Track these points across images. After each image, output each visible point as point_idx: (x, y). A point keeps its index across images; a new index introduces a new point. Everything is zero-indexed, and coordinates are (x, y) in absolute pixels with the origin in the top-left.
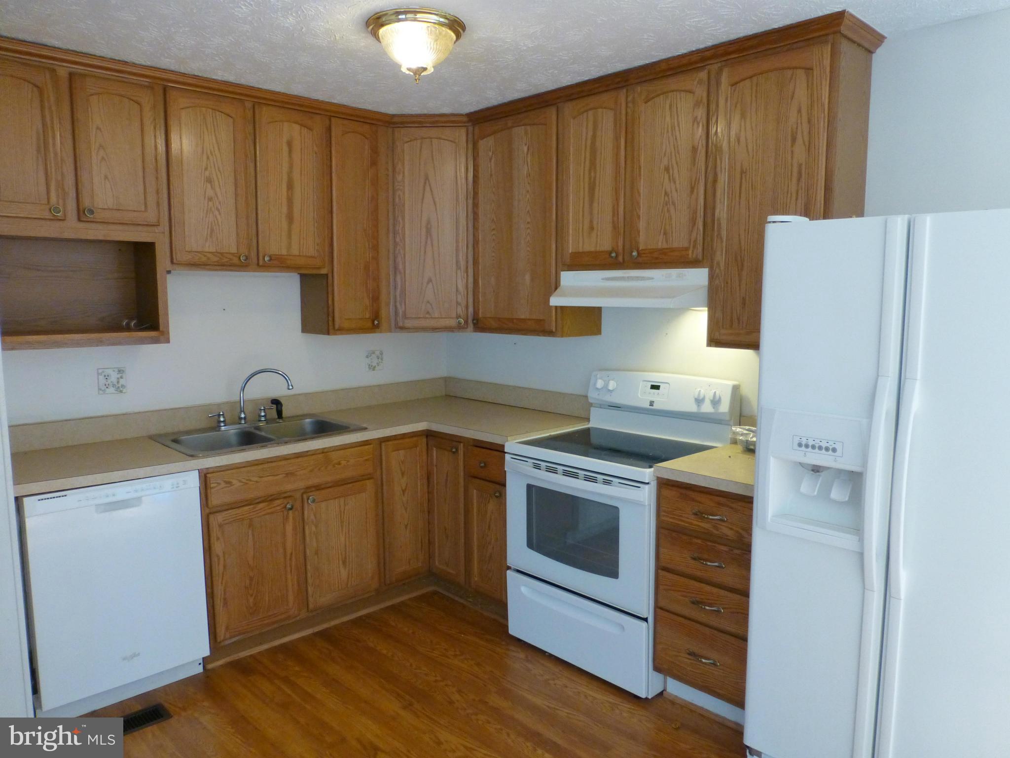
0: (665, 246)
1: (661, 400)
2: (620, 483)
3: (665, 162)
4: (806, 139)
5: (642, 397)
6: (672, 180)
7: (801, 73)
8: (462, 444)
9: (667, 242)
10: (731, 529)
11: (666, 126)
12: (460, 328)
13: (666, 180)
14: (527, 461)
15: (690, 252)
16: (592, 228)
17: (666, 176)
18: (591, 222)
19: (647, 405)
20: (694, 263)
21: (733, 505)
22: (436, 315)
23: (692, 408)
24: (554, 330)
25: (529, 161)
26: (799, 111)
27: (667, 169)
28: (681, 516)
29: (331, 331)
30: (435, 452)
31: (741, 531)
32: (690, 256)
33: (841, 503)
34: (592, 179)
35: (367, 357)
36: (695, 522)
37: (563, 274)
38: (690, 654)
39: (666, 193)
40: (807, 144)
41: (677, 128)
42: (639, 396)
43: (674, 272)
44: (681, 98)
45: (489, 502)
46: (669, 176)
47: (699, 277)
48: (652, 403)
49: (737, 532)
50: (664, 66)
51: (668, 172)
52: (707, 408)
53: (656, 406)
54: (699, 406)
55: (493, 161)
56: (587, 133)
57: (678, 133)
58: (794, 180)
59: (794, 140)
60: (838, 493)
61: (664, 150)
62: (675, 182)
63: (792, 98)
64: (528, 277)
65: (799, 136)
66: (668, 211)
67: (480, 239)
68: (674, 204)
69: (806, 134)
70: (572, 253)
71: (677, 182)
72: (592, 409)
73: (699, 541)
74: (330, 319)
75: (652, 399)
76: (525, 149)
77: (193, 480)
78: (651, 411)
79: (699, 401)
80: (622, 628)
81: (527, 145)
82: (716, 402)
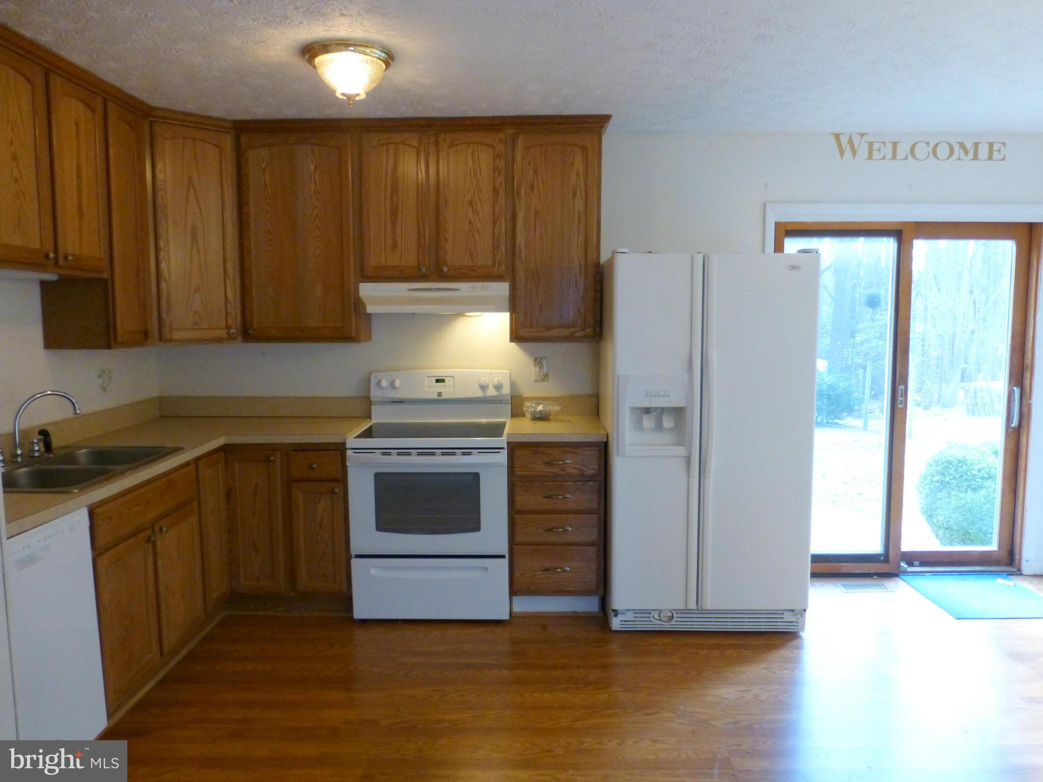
0: (470, 263)
1: (448, 391)
2: (479, 452)
3: (469, 197)
4: (584, 194)
5: (430, 391)
6: (475, 211)
7: (578, 151)
8: (278, 452)
9: (472, 260)
10: (575, 468)
11: (469, 169)
12: (231, 338)
13: (470, 213)
14: (374, 453)
15: (495, 270)
16: (395, 246)
17: (471, 209)
18: (394, 240)
19: (435, 397)
20: (499, 278)
21: (575, 451)
22: (205, 326)
23: (479, 394)
24: (353, 335)
25: (317, 178)
26: (578, 175)
27: (471, 203)
28: (533, 468)
29: (113, 344)
30: (237, 466)
31: (583, 468)
32: (496, 273)
33: (670, 429)
34: (394, 203)
35: (99, 377)
36: (546, 470)
37: (361, 285)
38: (544, 571)
39: (470, 222)
40: (584, 198)
41: (479, 173)
42: (426, 389)
43: (479, 285)
44: (482, 150)
45: (319, 501)
46: (473, 210)
47: (502, 289)
48: (440, 394)
49: (579, 469)
50: (468, 122)
51: (472, 206)
52: (491, 392)
53: (444, 396)
54: (484, 391)
55: (267, 173)
56: (387, 163)
57: (479, 176)
58: (576, 222)
59: (575, 195)
60: (668, 423)
61: (467, 188)
62: (478, 215)
63: (572, 165)
64: (319, 288)
65: (578, 193)
66: (473, 236)
67: (252, 249)
68: (478, 231)
69: (583, 191)
70: (374, 266)
71: (481, 215)
72: (373, 407)
73: (549, 483)
74: (112, 330)
75: (440, 391)
76: (312, 167)
77: (81, 518)
78: (440, 401)
79: (484, 388)
80: (486, 569)
81: (315, 164)
82: (498, 387)
